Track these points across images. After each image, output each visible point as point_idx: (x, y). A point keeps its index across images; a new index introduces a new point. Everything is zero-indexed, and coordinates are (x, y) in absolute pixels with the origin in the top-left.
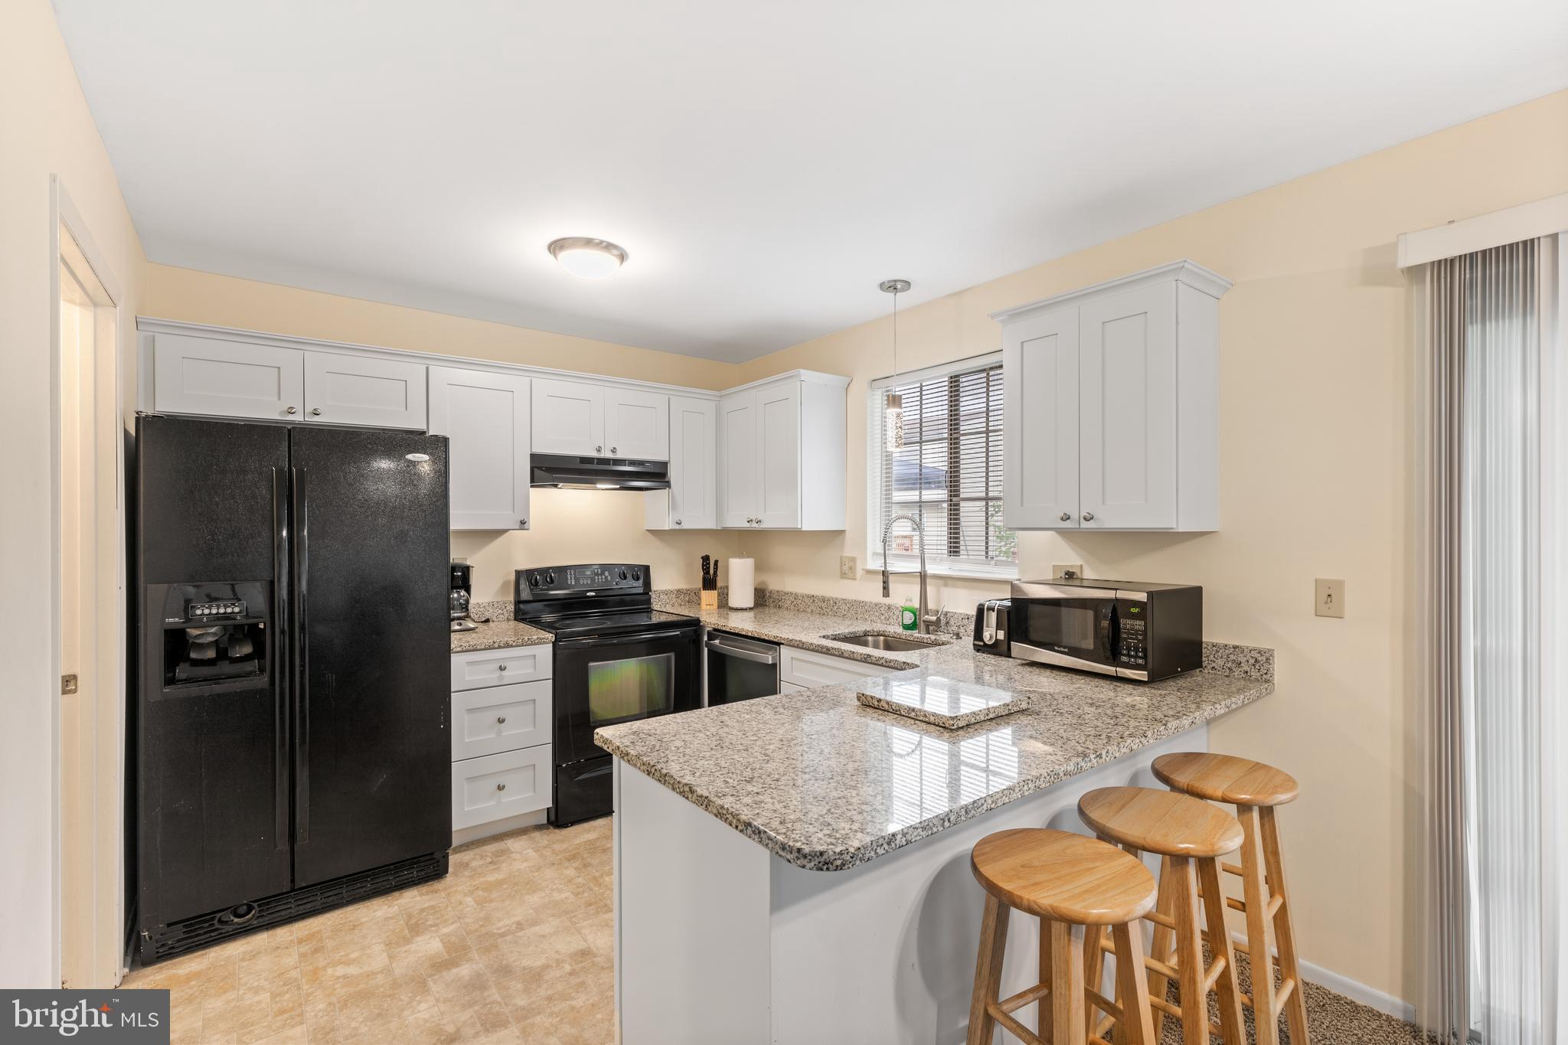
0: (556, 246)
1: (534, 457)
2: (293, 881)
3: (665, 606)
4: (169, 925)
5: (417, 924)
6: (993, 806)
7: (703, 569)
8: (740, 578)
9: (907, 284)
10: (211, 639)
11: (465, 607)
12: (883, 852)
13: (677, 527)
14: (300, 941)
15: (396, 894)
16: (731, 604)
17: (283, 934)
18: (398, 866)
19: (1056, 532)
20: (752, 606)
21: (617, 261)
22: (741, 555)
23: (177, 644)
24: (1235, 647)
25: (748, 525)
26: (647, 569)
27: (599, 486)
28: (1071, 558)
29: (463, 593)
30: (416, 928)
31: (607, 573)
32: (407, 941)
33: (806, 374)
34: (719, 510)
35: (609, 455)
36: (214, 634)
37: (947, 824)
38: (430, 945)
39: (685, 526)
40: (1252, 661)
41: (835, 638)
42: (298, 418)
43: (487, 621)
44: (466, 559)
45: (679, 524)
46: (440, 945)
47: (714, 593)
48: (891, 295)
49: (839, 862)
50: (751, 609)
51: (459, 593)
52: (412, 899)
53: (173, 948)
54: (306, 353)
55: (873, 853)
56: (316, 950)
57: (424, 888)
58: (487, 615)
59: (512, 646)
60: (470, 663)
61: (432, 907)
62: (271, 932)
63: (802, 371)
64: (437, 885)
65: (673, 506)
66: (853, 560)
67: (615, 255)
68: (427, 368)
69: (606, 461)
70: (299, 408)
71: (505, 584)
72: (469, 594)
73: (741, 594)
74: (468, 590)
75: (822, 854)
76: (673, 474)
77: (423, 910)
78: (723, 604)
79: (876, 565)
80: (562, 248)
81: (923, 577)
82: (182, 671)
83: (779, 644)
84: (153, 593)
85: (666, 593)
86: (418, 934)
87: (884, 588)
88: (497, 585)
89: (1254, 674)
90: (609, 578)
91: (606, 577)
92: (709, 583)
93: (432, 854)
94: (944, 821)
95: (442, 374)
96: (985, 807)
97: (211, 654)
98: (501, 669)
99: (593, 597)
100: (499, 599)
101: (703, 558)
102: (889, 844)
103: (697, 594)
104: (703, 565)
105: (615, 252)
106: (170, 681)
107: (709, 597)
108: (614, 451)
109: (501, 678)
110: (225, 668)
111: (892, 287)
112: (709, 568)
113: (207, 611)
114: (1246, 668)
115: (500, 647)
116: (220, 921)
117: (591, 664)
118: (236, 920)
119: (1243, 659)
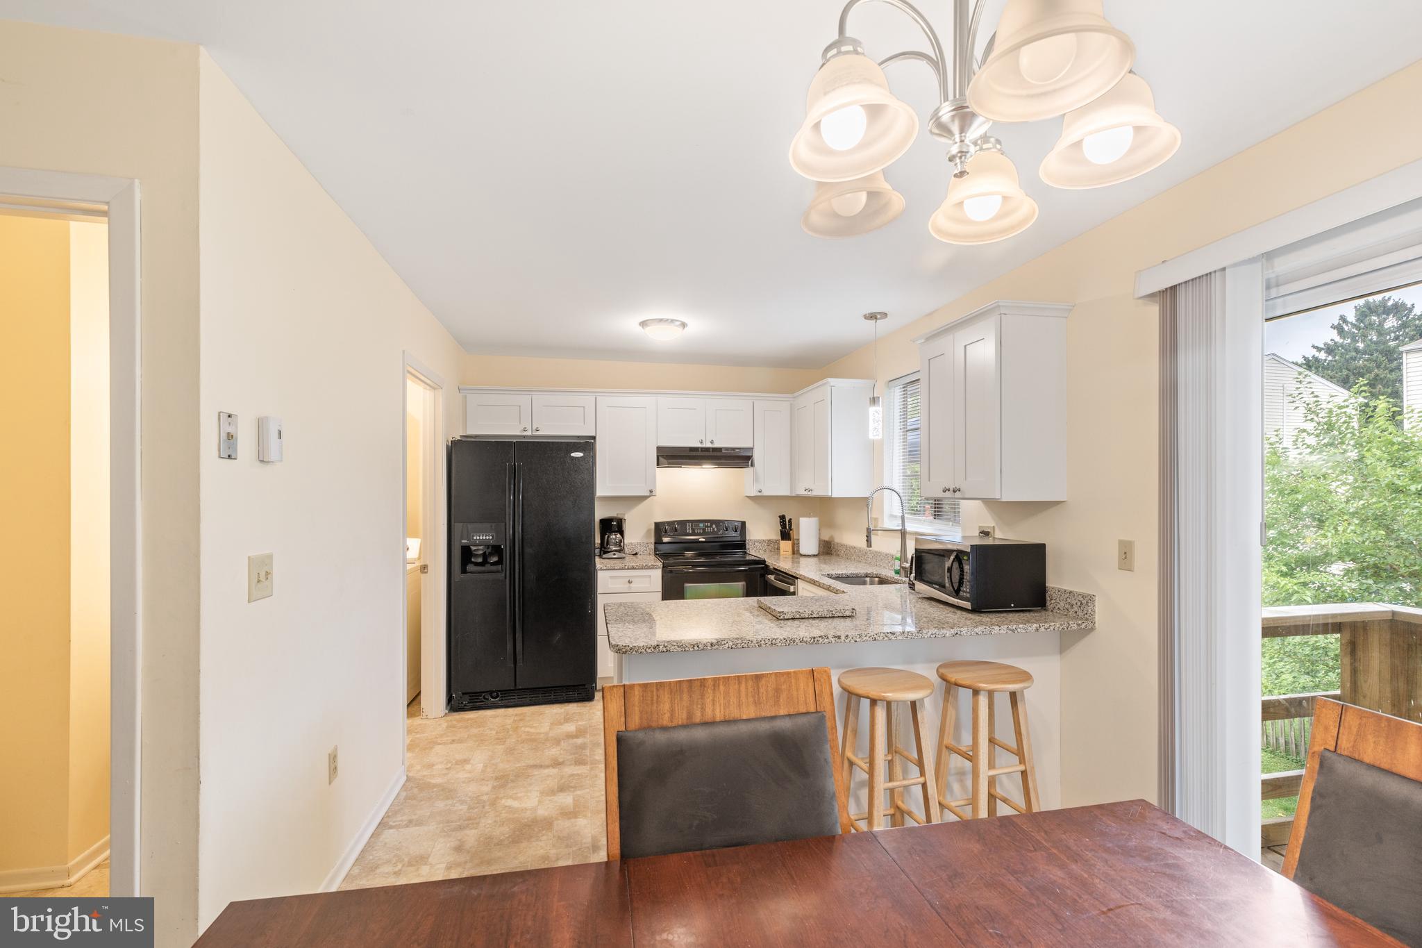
0: (643, 324)
1: (659, 449)
2: (515, 685)
3: (754, 552)
4: (463, 694)
5: (569, 719)
6: (733, 646)
7: (781, 525)
8: (808, 531)
9: (885, 315)
10: (481, 552)
11: (620, 543)
12: (650, 651)
13: (759, 494)
14: (516, 715)
15: (566, 704)
16: (802, 551)
17: (511, 711)
18: (568, 688)
19: (983, 502)
20: (816, 553)
21: (680, 329)
22: (808, 516)
23: (467, 553)
24: (1070, 592)
25: (806, 493)
26: (743, 524)
27: (704, 467)
28: (989, 522)
29: (619, 536)
30: (567, 720)
31: (714, 526)
32: (561, 724)
33: (832, 381)
34: (793, 482)
35: (709, 445)
36: (483, 550)
37: (696, 648)
38: (570, 728)
39: (766, 493)
40: (1079, 604)
41: (830, 576)
42: (529, 433)
43: (636, 554)
44: (625, 514)
45: (760, 492)
46: (575, 729)
47: (789, 543)
48: (873, 322)
49: (624, 650)
50: (814, 556)
51: (615, 535)
52: (573, 708)
53: (465, 706)
54: (534, 397)
55: (643, 650)
56: (521, 720)
57: (580, 704)
58: (637, 550)
59: (635, 569)
60: (611, 577)
61: (580, 713)
62: (506, 709)
63: (829, 380)
64: (587, 704)
65: (756, 479)
66: (876, 519)
67: (677, 326)
68: (596, 398)
69: (707, 449)
70: (529, 428)
71: (649, 531)
72: (623, 537)
73: (808, 544)
74: (622, 533)
75: (617, 645)
76: (757, 456)
77: (574, 713)
78: (796, 552)
79: (896, 525)
80: (647, 325)
81: (903, 533)
82: (470, 568)
83: (797, 578)
84: (457, 527)
85: (760, 542)
86: (567, 722)
87: (867, 541)
88: (643, 532)
89: (1080, 614)
90: (716, 529)
91: (713, 529)
92: (785, 535)
93: (584, 685)
94: (694, 646)
95: (604, 401)
96: (727, 645)
97: (480, 560)
98: (630, 582)
99: (702, 542)
100: (645, 541)
101: (780, 517)
102: (655, 648)
103: (777, 542)
104: (781, 522)
105: (678, 323)
106: (464, 571)
107: (786, 546)
108: (712, 442)
109: (630, 588)
110: (488, 567)
111: (872, 317)
112: (786, 524)
113: (478, 538)
114: (1076, 609)
115: (628, 569)
116: (484, 698)
117: (687, 585)
118: (492, 700)
119: (1074, 602)
